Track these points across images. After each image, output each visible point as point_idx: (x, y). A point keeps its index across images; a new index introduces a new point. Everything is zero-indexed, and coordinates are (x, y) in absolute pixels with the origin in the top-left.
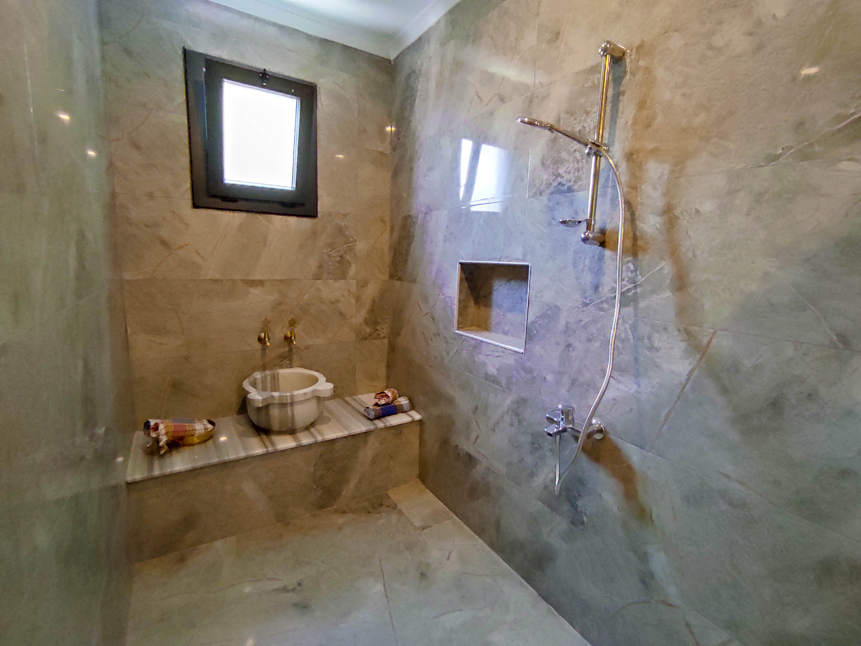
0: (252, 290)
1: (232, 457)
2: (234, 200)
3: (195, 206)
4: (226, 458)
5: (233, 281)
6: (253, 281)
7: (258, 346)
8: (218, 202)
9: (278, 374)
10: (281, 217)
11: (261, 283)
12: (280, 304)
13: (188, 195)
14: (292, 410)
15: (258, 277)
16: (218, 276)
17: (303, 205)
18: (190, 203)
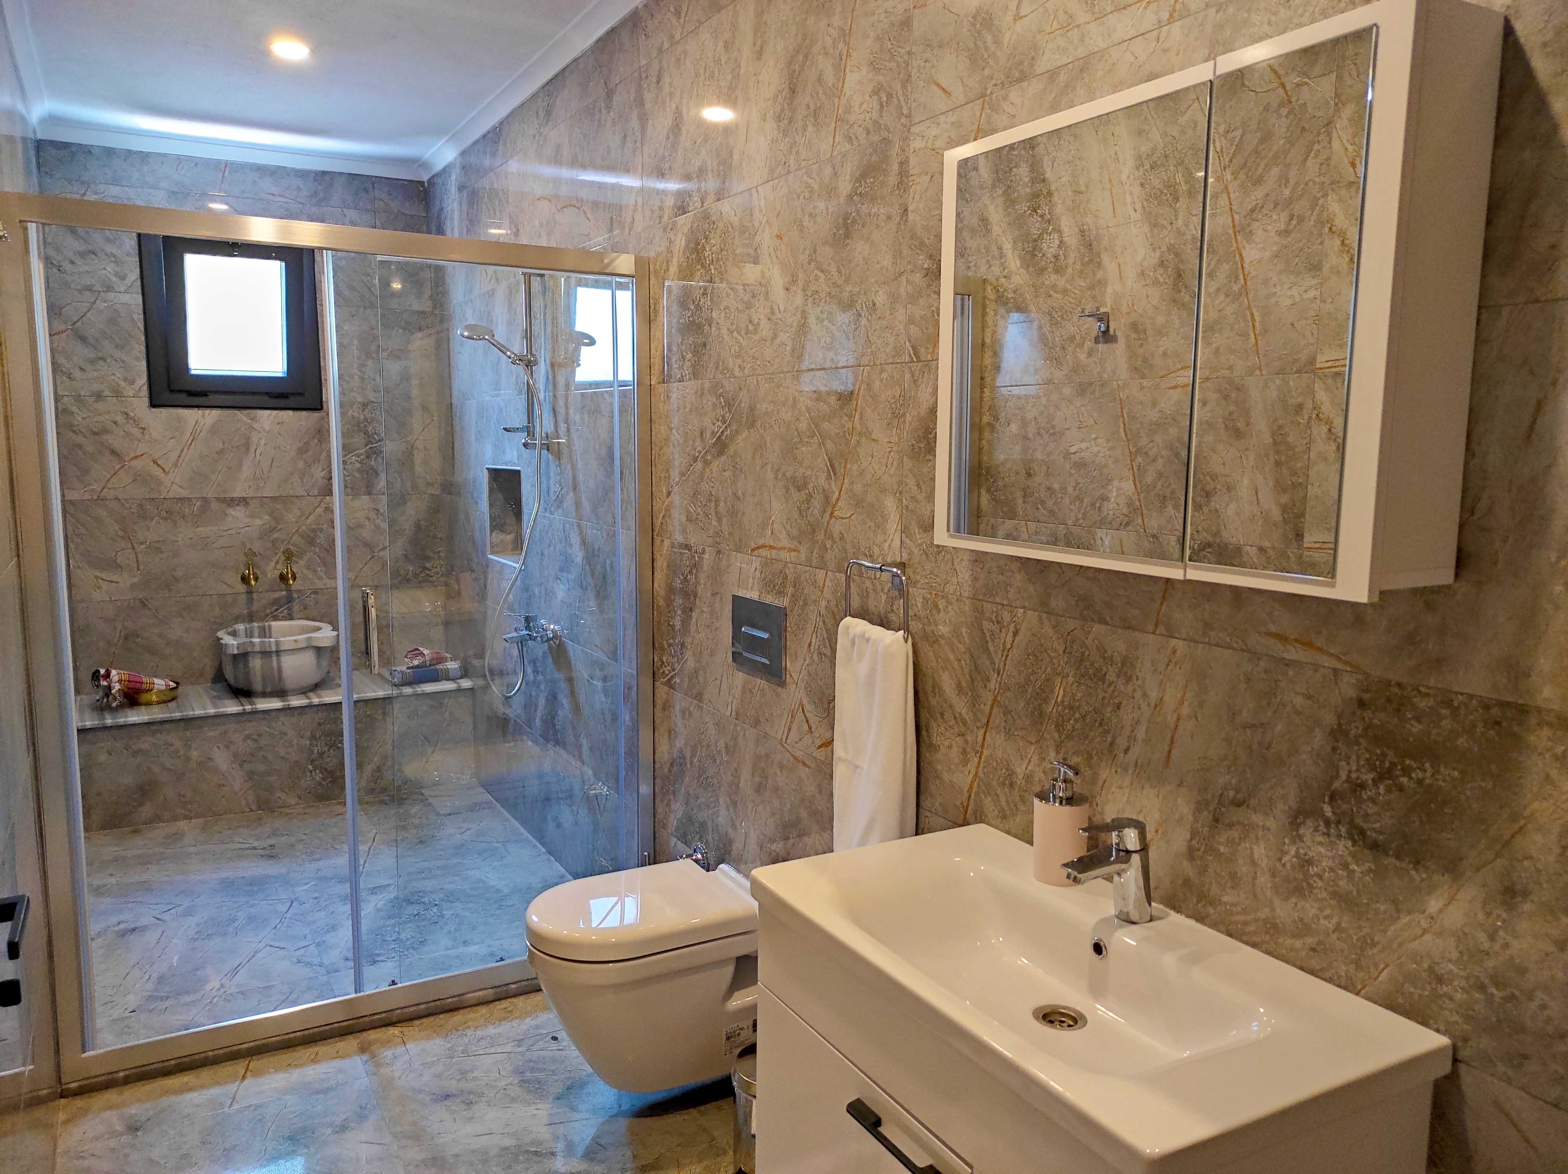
0: (231, 511)
1: (199, 712)
2: (204, 394)
3: (153, 404)
4: (191, 713)
5: (205, 500)
6: (232, 500)
7: (242, 588)
8: (183, 398)
9: (270, 626)
10: (269, 412)
11: (244, 501)
12: (272, 530)
13: (145, 391)
14: (279, 662)
15: (237, 493)
16: (185, 493)
17: (301, 394)
18: (146, 400)
